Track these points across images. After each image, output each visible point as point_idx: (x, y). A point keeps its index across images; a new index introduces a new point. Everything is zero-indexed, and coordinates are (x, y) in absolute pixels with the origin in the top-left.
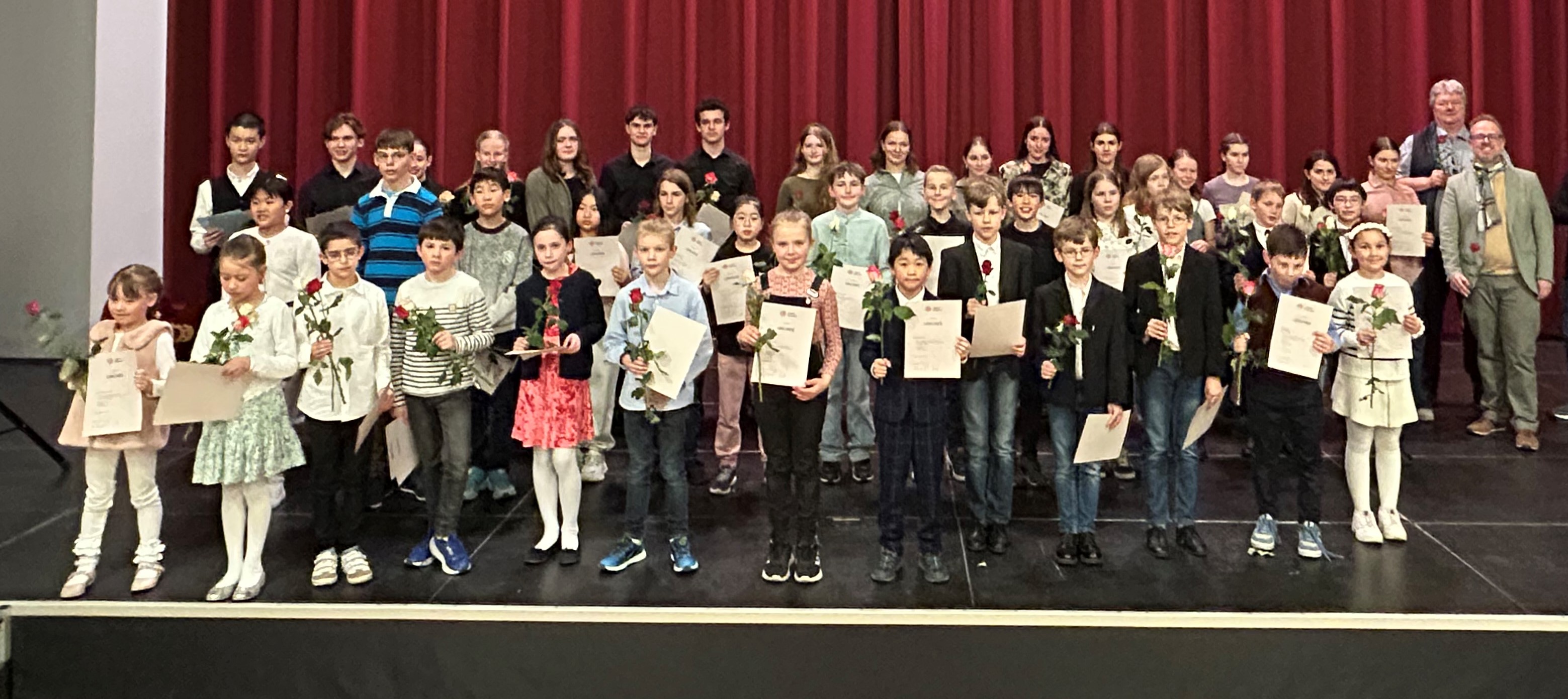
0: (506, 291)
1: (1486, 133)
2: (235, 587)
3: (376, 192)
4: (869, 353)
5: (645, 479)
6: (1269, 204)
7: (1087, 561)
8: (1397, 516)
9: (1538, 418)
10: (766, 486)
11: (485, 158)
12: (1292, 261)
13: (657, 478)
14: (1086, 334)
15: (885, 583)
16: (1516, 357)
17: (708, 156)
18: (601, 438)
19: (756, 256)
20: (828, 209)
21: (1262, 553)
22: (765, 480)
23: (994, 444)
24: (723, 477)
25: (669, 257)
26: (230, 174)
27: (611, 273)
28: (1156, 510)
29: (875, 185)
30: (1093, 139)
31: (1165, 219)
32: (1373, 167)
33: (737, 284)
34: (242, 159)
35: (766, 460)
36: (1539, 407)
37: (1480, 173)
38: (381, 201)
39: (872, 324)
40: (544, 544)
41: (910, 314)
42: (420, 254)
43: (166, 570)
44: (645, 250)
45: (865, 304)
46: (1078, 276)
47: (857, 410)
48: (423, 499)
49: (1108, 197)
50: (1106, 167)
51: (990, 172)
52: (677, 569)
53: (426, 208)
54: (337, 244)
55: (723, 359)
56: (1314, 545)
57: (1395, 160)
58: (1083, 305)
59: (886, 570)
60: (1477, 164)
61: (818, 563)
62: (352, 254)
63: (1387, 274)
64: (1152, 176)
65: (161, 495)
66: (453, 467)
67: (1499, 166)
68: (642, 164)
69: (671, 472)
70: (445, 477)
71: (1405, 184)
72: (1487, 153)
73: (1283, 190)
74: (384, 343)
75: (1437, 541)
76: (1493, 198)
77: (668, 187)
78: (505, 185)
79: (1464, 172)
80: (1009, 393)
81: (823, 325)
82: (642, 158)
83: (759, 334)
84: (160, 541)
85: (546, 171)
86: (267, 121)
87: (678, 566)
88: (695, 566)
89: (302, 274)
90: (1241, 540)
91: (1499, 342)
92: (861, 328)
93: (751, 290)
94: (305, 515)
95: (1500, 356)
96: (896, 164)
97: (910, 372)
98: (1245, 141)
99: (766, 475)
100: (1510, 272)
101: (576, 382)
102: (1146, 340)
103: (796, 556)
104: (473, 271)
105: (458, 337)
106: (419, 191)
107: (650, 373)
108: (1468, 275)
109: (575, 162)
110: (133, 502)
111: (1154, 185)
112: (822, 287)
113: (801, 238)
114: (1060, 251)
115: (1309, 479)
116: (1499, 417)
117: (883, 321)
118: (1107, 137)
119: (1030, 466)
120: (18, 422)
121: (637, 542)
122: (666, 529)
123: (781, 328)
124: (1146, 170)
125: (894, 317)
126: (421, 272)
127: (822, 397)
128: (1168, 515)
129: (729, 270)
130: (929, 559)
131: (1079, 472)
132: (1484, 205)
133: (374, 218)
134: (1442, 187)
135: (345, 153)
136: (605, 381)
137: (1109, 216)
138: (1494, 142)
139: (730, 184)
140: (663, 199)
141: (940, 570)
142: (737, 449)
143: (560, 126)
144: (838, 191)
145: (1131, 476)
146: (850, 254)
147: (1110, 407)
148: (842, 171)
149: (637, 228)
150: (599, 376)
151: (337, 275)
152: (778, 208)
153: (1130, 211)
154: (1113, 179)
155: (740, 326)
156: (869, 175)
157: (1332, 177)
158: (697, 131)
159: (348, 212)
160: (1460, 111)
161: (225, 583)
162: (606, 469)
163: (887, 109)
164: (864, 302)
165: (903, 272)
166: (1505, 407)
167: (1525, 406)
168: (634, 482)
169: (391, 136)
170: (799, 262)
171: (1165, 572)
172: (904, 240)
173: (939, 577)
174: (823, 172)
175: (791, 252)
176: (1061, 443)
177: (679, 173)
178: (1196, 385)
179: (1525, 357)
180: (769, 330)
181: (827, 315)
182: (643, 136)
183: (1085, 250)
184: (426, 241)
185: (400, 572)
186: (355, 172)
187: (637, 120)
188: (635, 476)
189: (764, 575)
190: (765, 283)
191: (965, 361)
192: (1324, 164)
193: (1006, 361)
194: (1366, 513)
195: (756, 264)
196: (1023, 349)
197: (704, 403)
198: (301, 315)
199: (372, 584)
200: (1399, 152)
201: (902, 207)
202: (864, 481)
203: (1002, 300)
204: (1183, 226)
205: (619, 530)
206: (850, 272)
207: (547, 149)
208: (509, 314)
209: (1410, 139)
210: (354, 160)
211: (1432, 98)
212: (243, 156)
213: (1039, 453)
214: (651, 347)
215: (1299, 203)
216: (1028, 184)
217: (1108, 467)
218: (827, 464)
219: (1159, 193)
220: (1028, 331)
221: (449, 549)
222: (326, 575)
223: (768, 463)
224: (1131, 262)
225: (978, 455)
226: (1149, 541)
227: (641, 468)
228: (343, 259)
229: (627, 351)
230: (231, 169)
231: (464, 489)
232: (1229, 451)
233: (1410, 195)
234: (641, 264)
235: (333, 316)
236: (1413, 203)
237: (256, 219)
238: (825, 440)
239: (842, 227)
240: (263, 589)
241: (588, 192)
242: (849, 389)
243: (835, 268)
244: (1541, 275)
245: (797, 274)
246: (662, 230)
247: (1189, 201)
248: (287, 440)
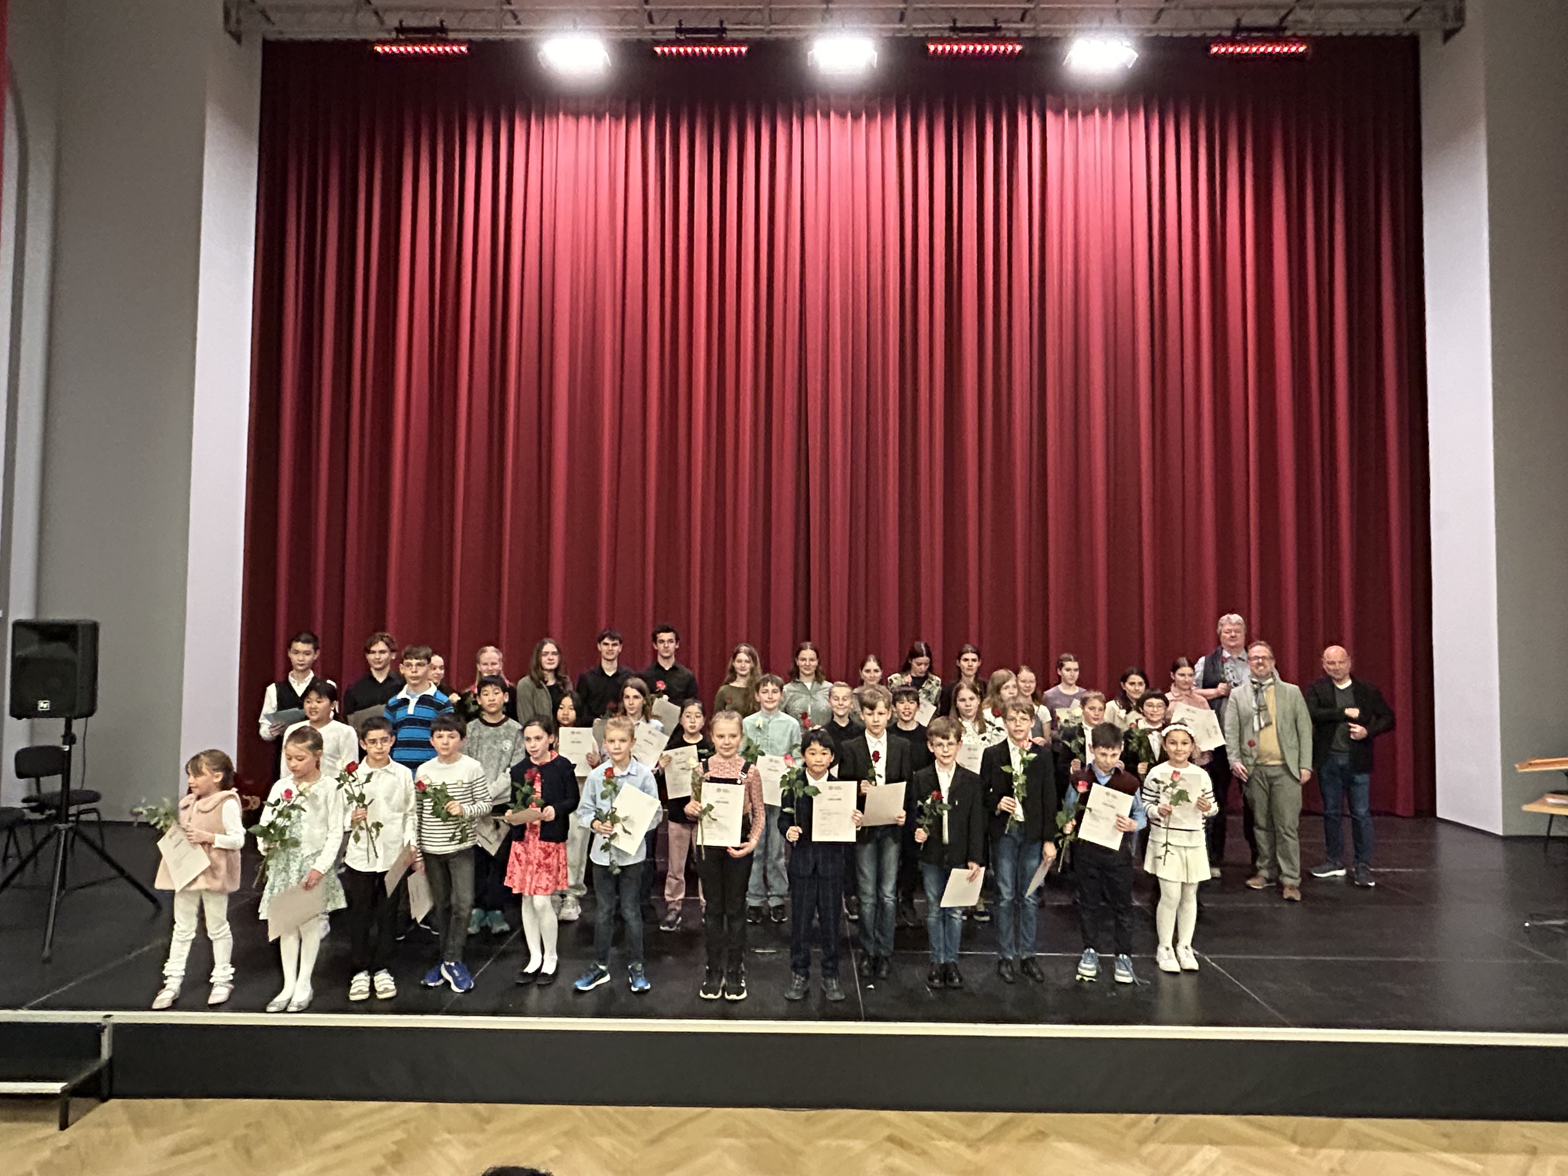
0: (505, 771)
1: (1260, 655)
2: (290, 1001)
3: (402, 695)
4: (785, 822)
5: (609, 919)
6: (1092, 708)
7: (952, 985)
8: (1191, 951)
9: (1300, 876)
10: (704, 925)
11: (484, 668)
12: (1110, 752)
13: (618, 918)
14: (950, 807)
15: (795, 1001)
16: (1283, 827)
17: (663, 669)
18: (576, 887)
19: (700, 746)
20: (754, 711)
21: (1086, 979)
22: (703, 920)
23: (881, 895)
24: (670, 918)
25: (631, 746)
26: (291, 679)
27: (585, 757)
28: (1004, 945)
29: (791, 691)
30: (959, 658)
31: (1013, 719)
32: (1174, 681)
33: (683, 769)
34: (300, 668)
35: (704, 905)
36: (1301, 866)
37: (1255, 686)
38: (406, 702)
39: (787, 800)
40: (531, 969)
41: (817, 792)
42: (432, 743)
43: (236, 987)
44: (612, 741)
45: (782, 784)
46: (945, 765)
47: (775, 867)
48: (437, 933)
49: (968, 702)
50: (968, 680)
51: (881, 682)
52: (634, 989)
53: (439, 707)
54: (374, 734)
55: (672, 826)
56: (1127, 973)
57: (1191, 675)
58: (949, 785)
59: (797, 990)
60: (1255, 680)
61: (743, 985)
62: (386, 741)
63: (1191, 764)
64: (1004, 686)
65: (231, 929)
66: (460, 909)
67: (1270, 680)
68: (610, 674)
69: (630, 914)
70: (454, 917)
71: (1199, 694)
72: (1261, 671)
73: (1104, 697)
74: (411, 810)
75: (1221, 970)
76: (1265, 706)
77: (630, 691)
78: (504, 689)
79: (1243, 685)
80: (892, 853)
81: (751, 801)
82: (610, 670)
83: (701, 808)
84: (230, 965)
85: (532, 678)
86: (320, 638)
87: (635, 987)
88: (648, 987)
89: (343, 757)
90: (1070, 968)
91: (1270, 816)
92: (779, 804)
93: (695, 773)
94: (345, 945)
95: (1272, 829)
96: (807, 675)
97: (816, 837)
98: (1076, 660)
99: (705, 916)
100: (1279, 762)
101: (552, 844)
102: (997, 813)
103: (727, 980)
104: (479, 756)
105: (465, 806)
106: (435, 694)
107: (616, 834)
108: (1247, 766)
109: (556, 671)
110: (209, 935)
111: (1006, 693)
112: (750, 770)
113: (735, 732)
114: (932, 745)
115: (1122, 921)
116: (1270, 874)
117: (796, 797)
118: (971, 656)
119: (908, 911)
120: (121, 871)
121: (603, 967)
122: (626, 959)
123: (718, 802)
124: (1000, 681)
125: (805, 794)
126: (434, 757)
127: (750, 856)
128: (1014, 949)
129: (679, 756)
130: (829, 981)
131: (946, 913)
132: (1259, 711)
133: (400, 714)
134: (1226, 696)
135: (380, 663)
136: (578, 845)
137: (971, 717)
138: (1267, 662)
139: (679, 690)
140: (627, 702)
141: (838, 990)
142: (681, 896)
143: (543, 644)
144: (762, 697)
145: (987, 918)
146: (772, 746)
147: (970, 864)
148: (765, 681)
149: (605, 723)
150: (574, 839)
151: (374, 759)
152: (715, 708)
153: (988, 714)
154: (974, 690)
155: (687, 800)
156: (786, 683)
157: (1142, 688)
158: (653, 647)
159: (380, 709)
160: (1241, 638)
161: (281, 999)
162: (580, 910)
163: (801, 632)
164: (781, 782)
165: (812, 759)
166: (1275, 866)
167: (1290, 866)
168: (601, 921)
169: (415, 649)
170: (733, 751)
171: (1011, 993)
172: (812, 734)
173: (837, 996)
174: (750, 683)
175: (727, 742)
176: (931, 892)
177: (639, 681)
178: (1037, 847)
179: (1289, 827)
180: (708, 805)
181: (754, 791)
182: (610, 652)
183: (950, 744)
184: (437, 733)
185: (418, 991)
186: (389, 679)
187: (606, 640)
188: (601, 916)
189: (702, 994)
190: (706, 767)
191: (859, 829)
192: (1136, 678)
193: (891, 829)
194: (1168, 949)
195: (701, 751)
196: (904, 820)
197: (657, 860)
198: (342, 789)
199: (395, 1000)
200: (1194, 669)
201: (812, 708)
202: (781, 922)
203: (887, 782)
204: (1027, 725)
205: (589, 957)
206: (771, 760)
207: (534, 662)
208: (506, 789)
209: (1202, 660)
210: (388, 669)
211: (1220, 628)
212: (302, 665)
213: (916, 901)
214: (618, 814)
215: (1117, 708)
216: (907, 693)
217: (969, 912)
218: (751, 908)
219: (1009, 699)
220: (908, 805)
221: (456, 972)
222: (360, 992)
223: (706, 907)
224: (986, 751)
225: (868, 902)
226: (999, 968)
227: (605, 910)
228: (379, 746)
229: (596, 818)
230: (292, 676)
231: (468, 926)
232: (1062, 900)
233: (1202, 703)
234: (609, 752)
235: (367, 789)
236: (1205, 708)
237: (308, 714)
238: (751, 890)
239: (764, 726)
240: (311, 1003)
241: (566, 695)
242: (770, 849)
243: (759, 757)
244: (1302, 765)
245: (730, 760)
246: (625, 726)
247: (1032, 706)
248: (333, 888)
